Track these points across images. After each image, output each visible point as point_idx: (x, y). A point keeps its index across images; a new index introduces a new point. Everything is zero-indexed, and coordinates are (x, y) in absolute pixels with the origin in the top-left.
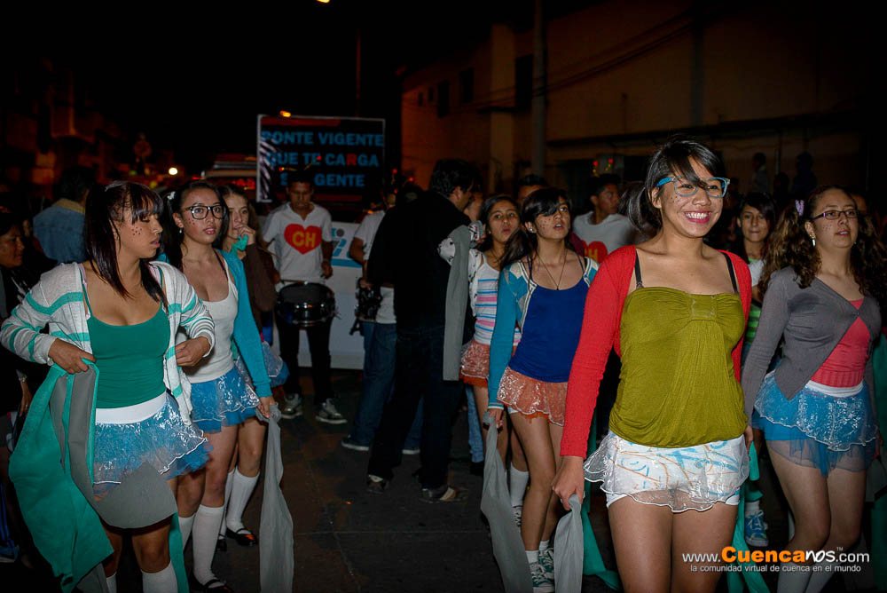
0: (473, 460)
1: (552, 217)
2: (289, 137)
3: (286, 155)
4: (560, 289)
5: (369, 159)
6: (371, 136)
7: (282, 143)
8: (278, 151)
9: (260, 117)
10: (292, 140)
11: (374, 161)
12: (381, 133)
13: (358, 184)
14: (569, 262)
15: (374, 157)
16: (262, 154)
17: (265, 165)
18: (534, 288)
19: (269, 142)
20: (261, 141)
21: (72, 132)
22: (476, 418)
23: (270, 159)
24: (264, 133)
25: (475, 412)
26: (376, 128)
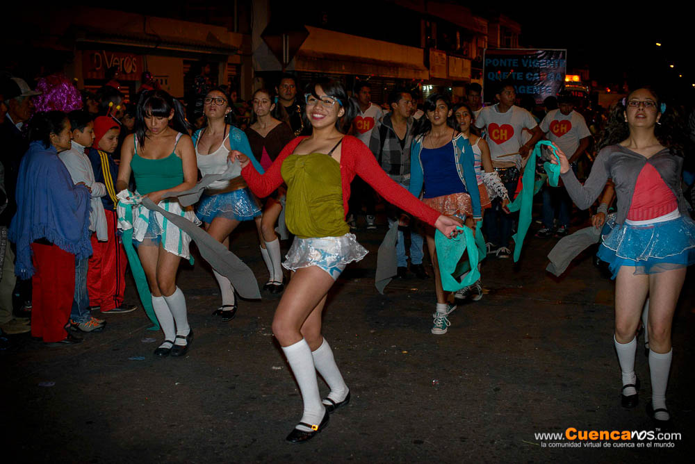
10: (505, 64)
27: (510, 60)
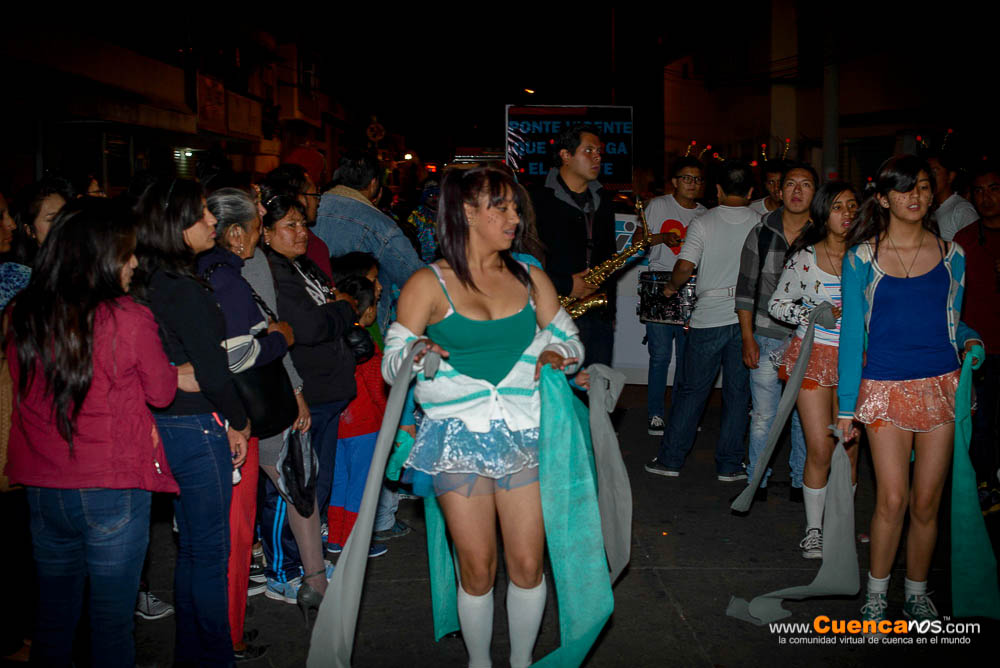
0: (793, 485)
1: (907, 195)
2: (536, 127)
3: (534, 145)
4: (910, 276)
5: (617, 147)
6: (618, 124)
7: (530, 132)
8: (526, 141)
9: (507, 107)
10: (540, 129)
11: (623, 149)
12: (630, 120)
13: (606, 173)
14: (925, 246)
15: (622, 145)
16: (510, 143)
17: (513, 155)
18: (882, 276)
19: (517, 131)
20: (509, 130)
21: (297, 115)
22: (801, 434)
23: (518, 149)
24: (512, 123)
25: (800, 428)
26: (623, 116)
27: (547, 123)
